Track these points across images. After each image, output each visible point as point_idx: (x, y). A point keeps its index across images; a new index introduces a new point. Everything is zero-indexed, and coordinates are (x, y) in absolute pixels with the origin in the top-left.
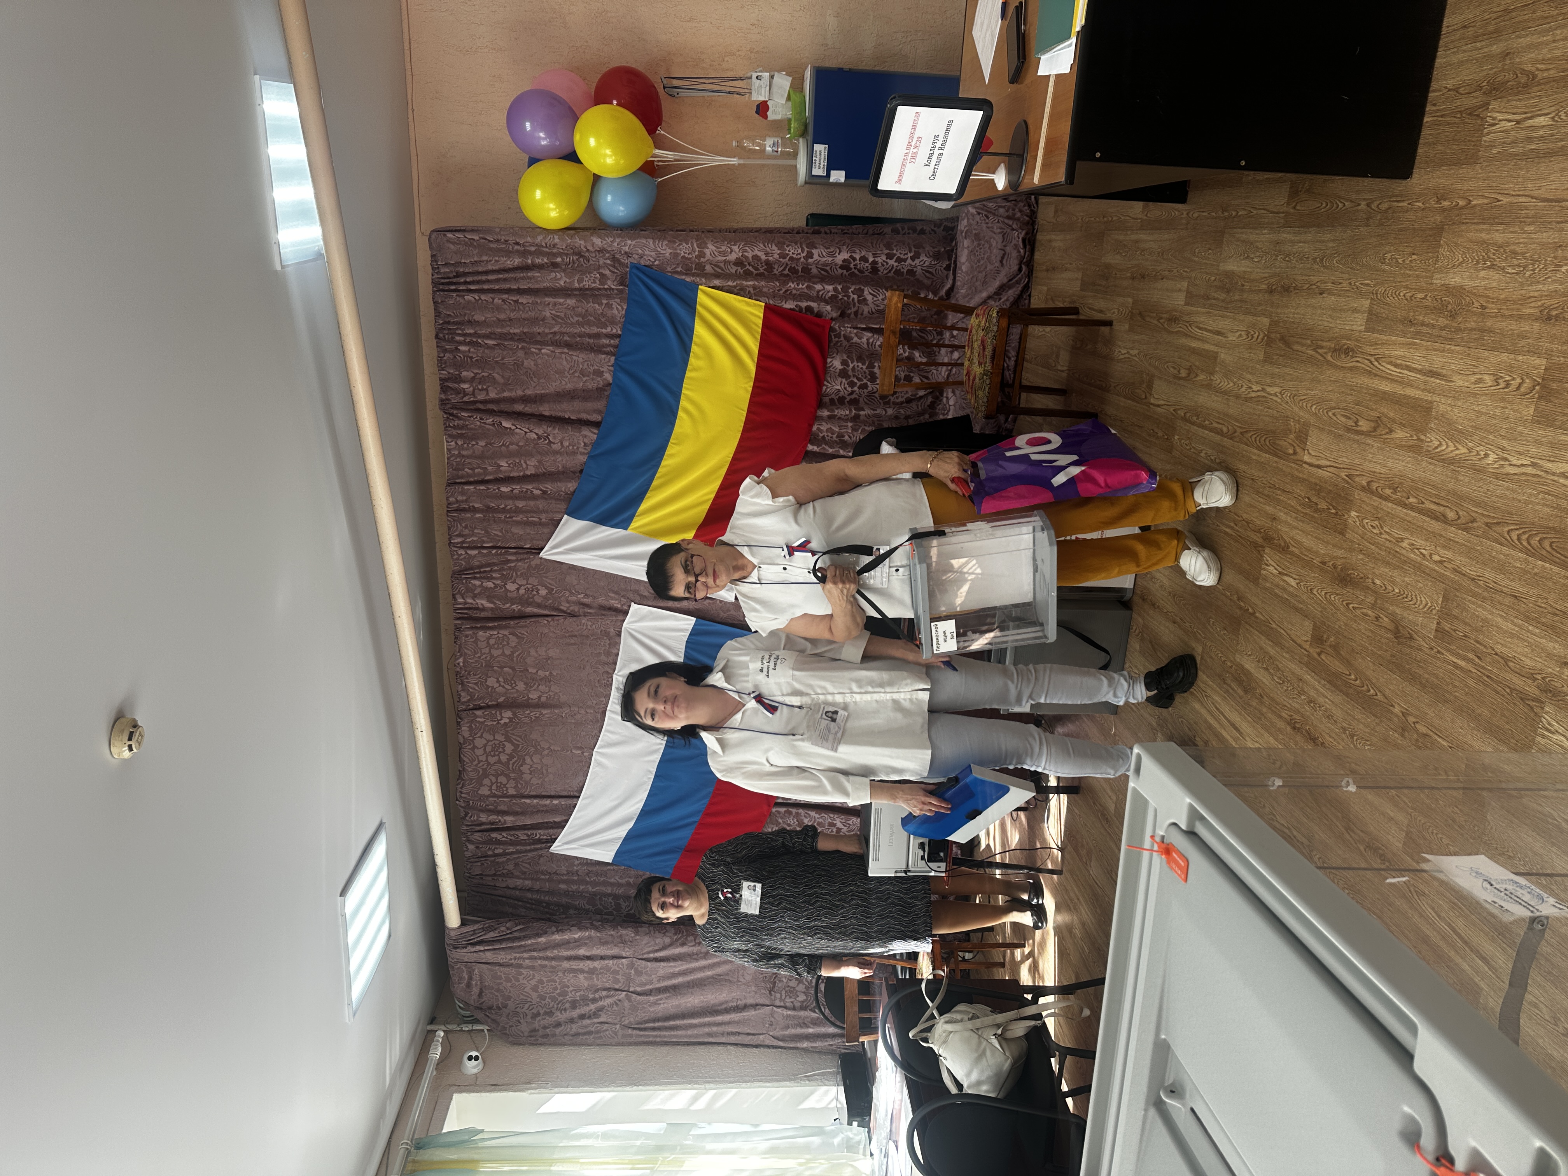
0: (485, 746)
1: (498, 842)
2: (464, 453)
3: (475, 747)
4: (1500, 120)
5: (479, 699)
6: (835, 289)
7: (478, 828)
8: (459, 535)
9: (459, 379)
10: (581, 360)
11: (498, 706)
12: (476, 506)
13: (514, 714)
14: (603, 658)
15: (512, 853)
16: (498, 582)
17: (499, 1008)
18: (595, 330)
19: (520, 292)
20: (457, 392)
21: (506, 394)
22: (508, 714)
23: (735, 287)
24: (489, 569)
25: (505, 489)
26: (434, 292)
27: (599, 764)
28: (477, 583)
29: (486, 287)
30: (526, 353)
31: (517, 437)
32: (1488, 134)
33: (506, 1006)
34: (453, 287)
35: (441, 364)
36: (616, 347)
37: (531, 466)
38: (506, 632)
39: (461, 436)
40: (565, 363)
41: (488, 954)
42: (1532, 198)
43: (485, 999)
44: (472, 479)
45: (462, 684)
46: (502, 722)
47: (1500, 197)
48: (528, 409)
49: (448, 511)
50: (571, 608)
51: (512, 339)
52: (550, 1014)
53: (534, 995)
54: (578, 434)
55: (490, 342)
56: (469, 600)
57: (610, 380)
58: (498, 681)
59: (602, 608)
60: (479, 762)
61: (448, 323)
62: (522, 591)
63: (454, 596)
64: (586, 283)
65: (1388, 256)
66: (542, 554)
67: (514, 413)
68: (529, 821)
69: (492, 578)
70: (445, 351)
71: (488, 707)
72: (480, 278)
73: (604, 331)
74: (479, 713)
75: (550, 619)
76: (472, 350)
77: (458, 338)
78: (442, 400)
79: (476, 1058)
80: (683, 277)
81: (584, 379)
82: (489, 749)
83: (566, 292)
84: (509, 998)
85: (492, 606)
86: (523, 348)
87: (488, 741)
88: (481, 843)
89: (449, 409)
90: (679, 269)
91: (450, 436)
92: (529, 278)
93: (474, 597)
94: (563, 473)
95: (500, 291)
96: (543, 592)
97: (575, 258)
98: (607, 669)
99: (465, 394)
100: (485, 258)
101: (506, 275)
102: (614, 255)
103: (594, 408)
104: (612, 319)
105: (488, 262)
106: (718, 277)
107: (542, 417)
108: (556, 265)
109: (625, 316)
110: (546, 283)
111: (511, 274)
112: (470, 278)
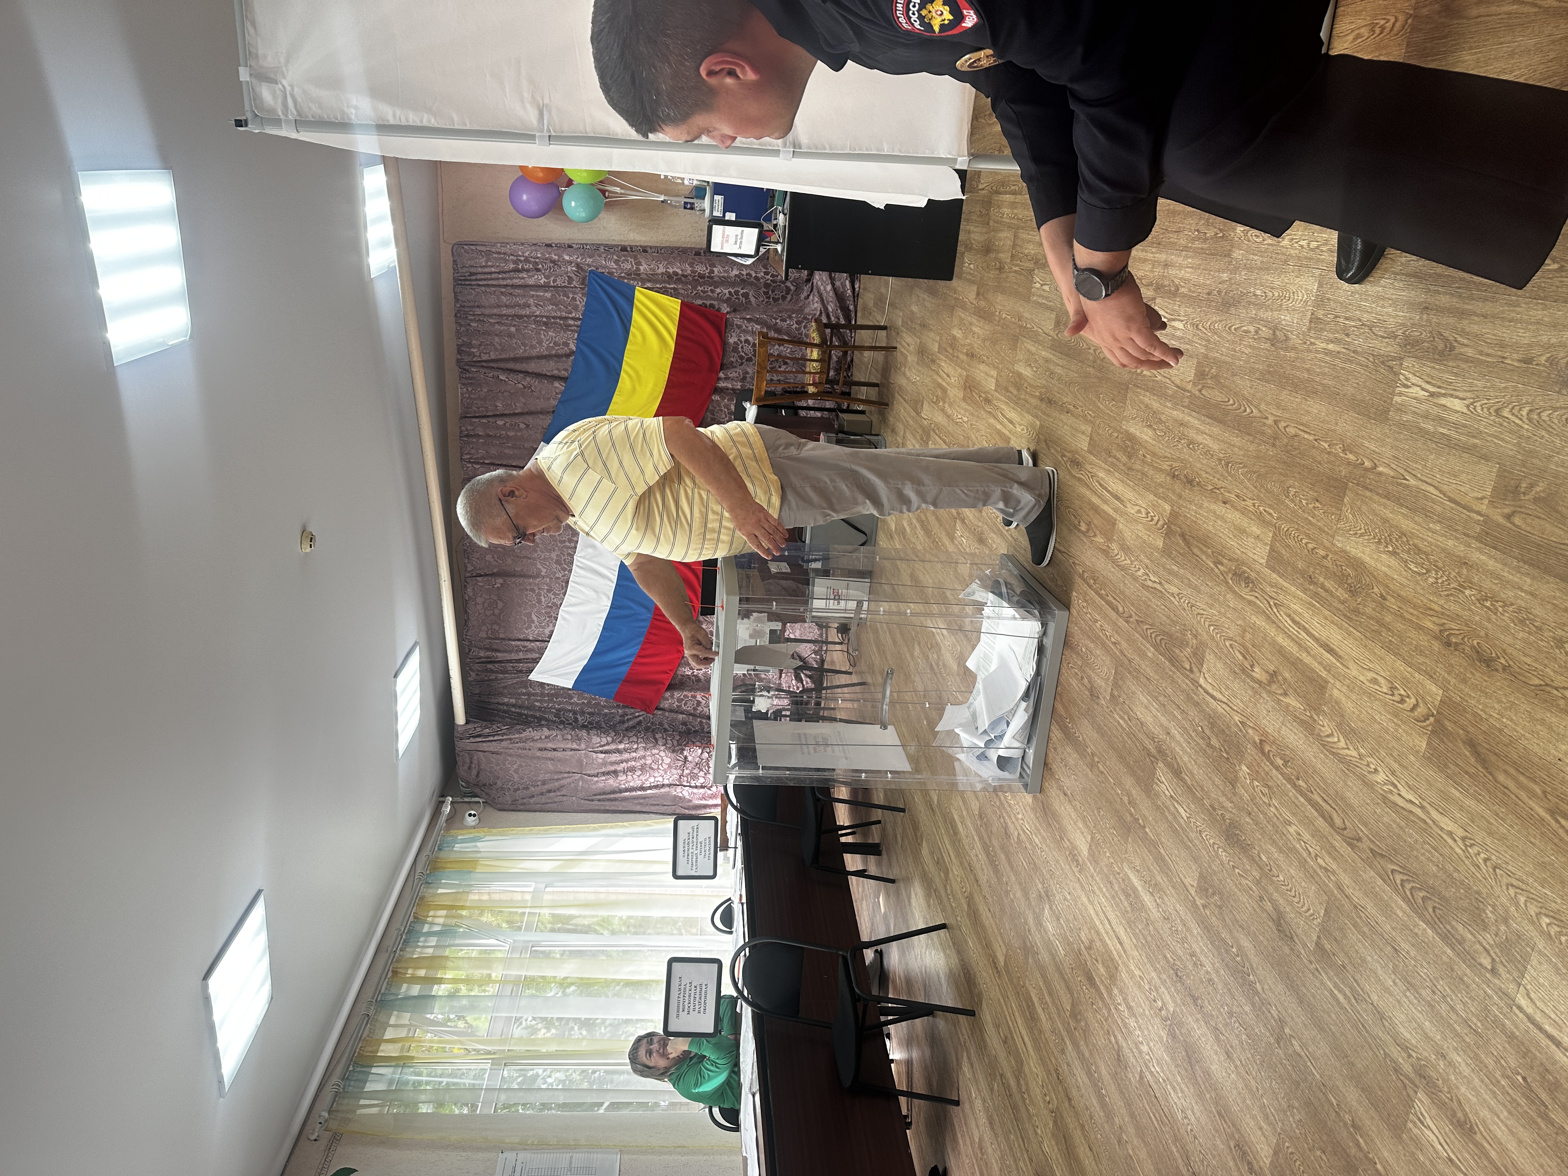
0: (483, 603)
1: (492, 671)
2: (472, 396)
3: (476, 603)
5: (480, 569)
6: (730, 292)
7: (478, 661)
8: (468, 454)
10: (554, 335)
11: (493, 575)
12: (480, 433)
13: (505, 581)
15: (502, 679)
17: (491, 785)
18: (564, 315)
19: (513, 286)
20: (470, 354)
21: (502, 356)
22: (500, 581)
23: (661, 288)
25: (500, 423)
26: (455, 286)
27: (564, 619)
29: (490, 282)
30: (516, 329)
31: (510, 386)
33: (496, 784)
34: (467, 283)
35: (458, 335)
36: (578, 327)
37: (518, 407)
39: (471, 384)
40: (543, 337)
41: (484, 744)
43: (480, 778)
44: (477, 415)
45: (468, 558)
46: (496, 586)
48: (517, 367)
49: (460, 437)
51: (507, 319)
52: (527, 788)
53: (516, 776)
54: (551, 386)
55: (492, 320)
57: (574, 349)
58: (493, 557)
60: (479, 614)
61: (463, 306)
64: (559, 282)
67: (508, 370)
68: (514, 656)
70: (461, 325)
71: (486, 575)
72: (486, 276)
73: (571, 315)
74: (479, 579)
77: (470, 317)
78: (458, 359)
79: (474, 815)
80: (626, 281)
81: (557, 347)
82: (486, 605)
83: (545, 288)
84: (498, 778)
86: (514, 325)
87: (486, 599)
88: (479, 671)
89: (463, 367)
90: (622, 276)
91: (463, 384)
92: (519, 277)
94: (541, 412)
95: (500, 286)
97: (552, 265)
98: (570, 551)
99: (474, 356)
100: (490, 264)
101: (504, 276)
102: (578, 265)
103: (563, 368)
104: (576, 308)
105: (491, 266)
106: (649, 281)
107: (527, 373)
108: (538, 270)
109: (585, 305)
110: (531, 282)
111: (507, 275)
112: (479, 277)
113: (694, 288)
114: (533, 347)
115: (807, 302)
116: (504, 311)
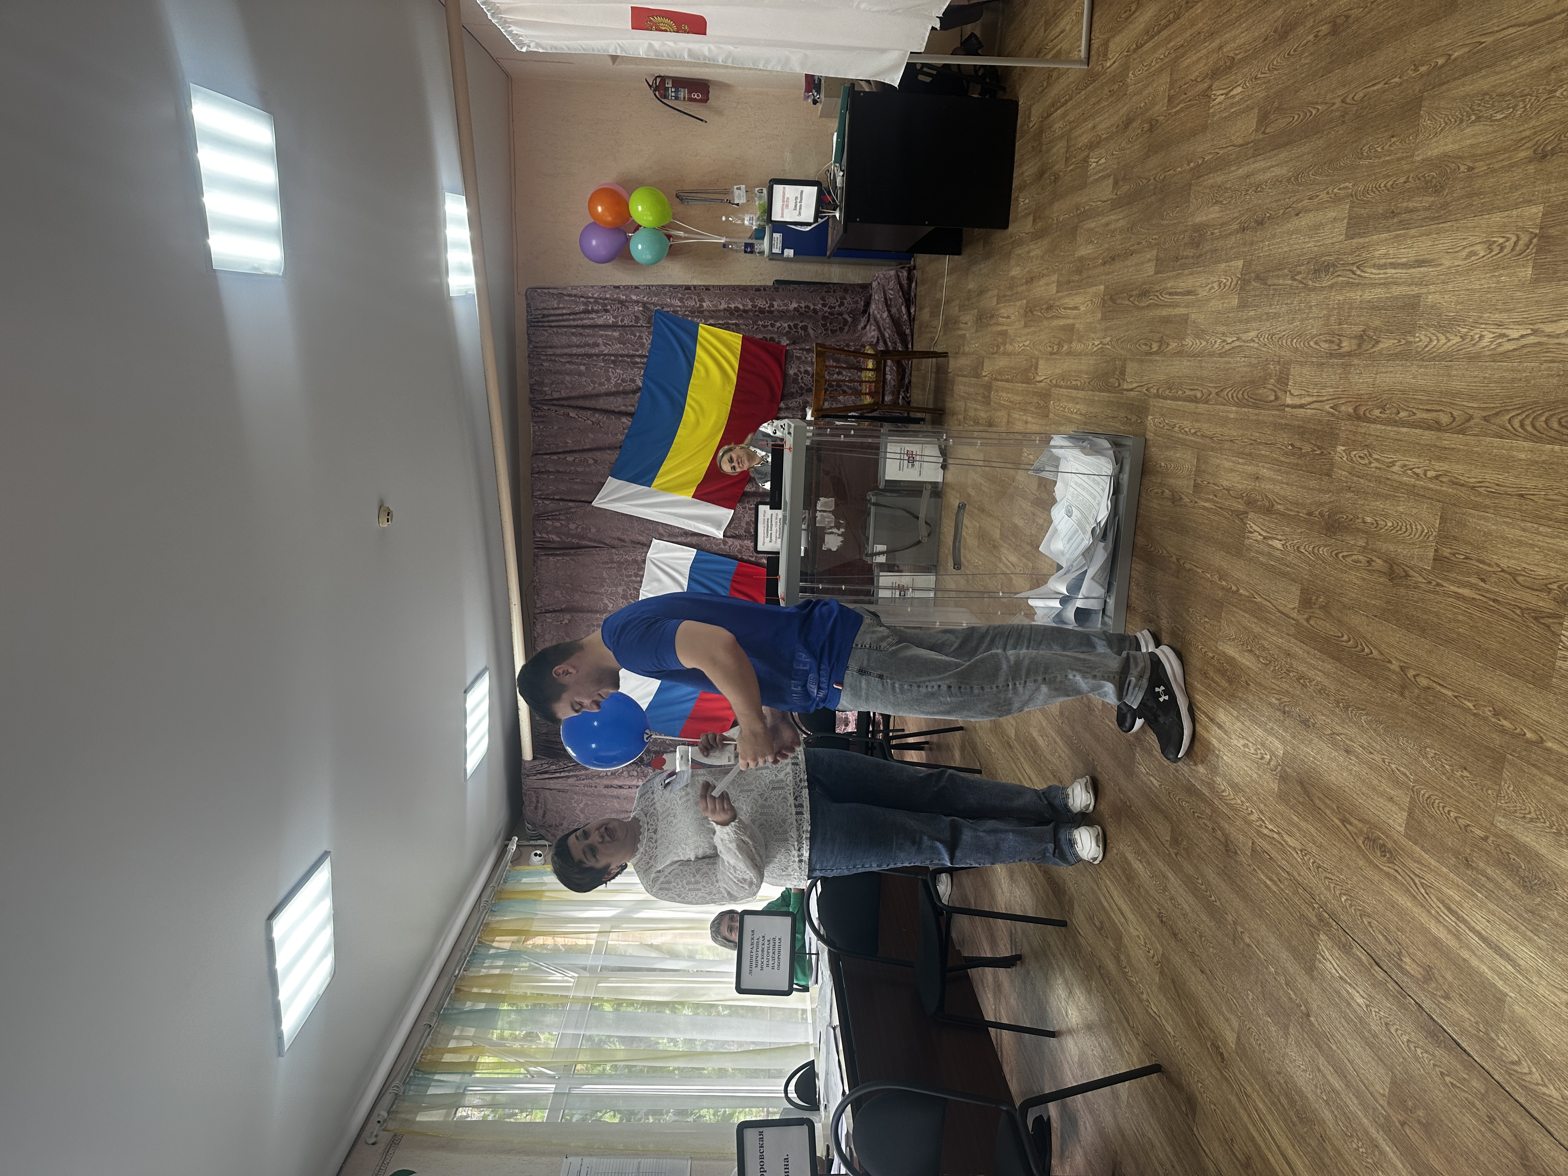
2: (543, 434)
8: (539, 490)
9: (542, 384)
10: (622, 372)
11: (561, 611)
12: (551, 469)
14: (633, 577)
16: (563, 522)
18: (632, 352)
19: (583, 327)
21: (572, 394)
22: (568, 616)
23: (723, 324)
24: (557, 514)
25: (570, 458)
28: (549, 522)
29: (562, 323)
30: (586, 368)
31: (579, 423)
34: (540, 324)
35: (531, 374)
36: (645, 363)
37: (587, 442)
38: (568, 558)
39: (542, 422)
40: (611, 374)
41: (551, 781)
43: (547, 819)
44: (548, 452)
45: (538, 595)
46: (564, 622)
48: (587, 404)
49: (532, 473)
50: (612, 542)
51: (577, 358)
54: (619, 421)
55: (563, 359)
56: (544, 536)
57: (641, 385)
58: (562, 593)
59: (633, 542)
61: (537, 347)
62: (579, 530)
63: (534, 532)
64: (626, 322)
66: (594, 503)
69: (560, 519)
71: (555, 611)
72: (558, 318)
73: (637, 353)
74: (547, 615)
75: (597, 549)
76: (551, 365)
80: (689, 318)
81: (624, 384)
83: (613, 327)
84: (564, 818)
85: (558, 539)
86: (584, 364)
90: (687, 314)
91: (535, 422)
92: (589, 318)
93: (547, 533)
94: (609, 447)
96: (593, 530)
98: (636, 585)
100: (561, 306)
101: (575, 317)
102: (644, 305)
103: (629, 404)
104: (642, 345)
105: (563, 308)
106: (712, 318)
107: (595, 410)
108: (607, 311)
109: (652, 344)
110: (600, 322)
111: (578, 316)
112: (551, 318)
113: (755, 323)
114: (602, 384)
115: (864, 332)
116: (575, 351)
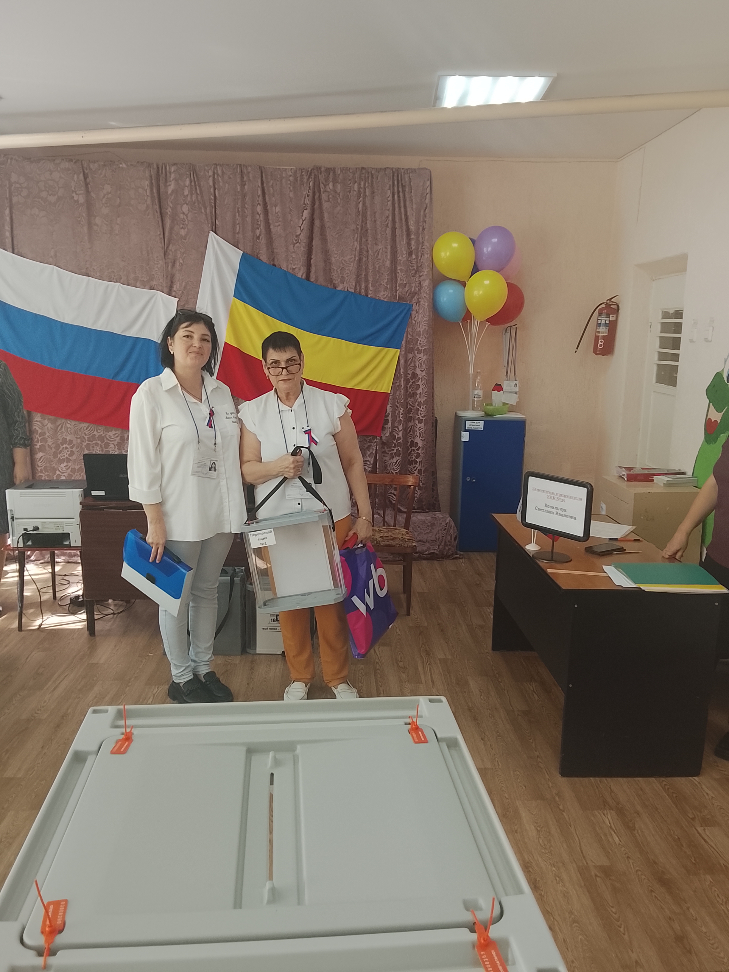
0: (52, 180)
3: (51, 172)
4: (608, 818)
5: (93, 178)
6: (399, 438)
9: (335, 182)
10: (351, 268)
11: (88, 192)
12: (246, 187)
13: (82, 205)
14: (132, 276)
16: (189, 198)
18: (370, 279)
19: (394, 229)
20: (327, 180)
21: (326, 215)
22: (82, 199)
24: (198, 192)
25: (259, 209)
26: (392, 169)
27: (43, 270)
28: (187, 183)
29: (396, 206)
30: (354, 230)
31: (297, 220)
32: (599, 813)
34: (396, 183)
35: (345, 170)
36: (360, 294)
37: (276, 229)
38: (149, 202)
39: (296, 180)
40: (349, 257)
42: (580, 843)
44: (265, 185)
45: (105, 165)
46: (74, 195)
47: (572, 826)
48: (316, 230)
49: (240, 165)
50: (171, 253)
51: (362, 221)
54: (301, 264)
55: (361, 205)
56: (173, 176)
57: (338, 289)
58: (108, 193)
59: (173, 276)
60: (39, 174)
61: (372, 178)
62: (182, 216)
63: (175, 164)
64: (400, 275)
65: (518, 773)
66: (212, 233)
67: (313, 220)
69: (192, 194)
70: (354, 174)
71: (87, 185)
72: (402, 202)
73: (370, 285)
75: (162, 236)
76: (355, 193)
77: (362, 183)
78: (320, 168)
80: (405, 339)
81: (339, 270)
83: (394, 260)
85: (169, 192)
86: (357, 229)
89: (314, 173)
90: (409, 337)
91: (296, 171)
92: (403, 235)
93: (176, 180)
94: (273, 252)
95: (394, 215)
96: (183, 232)
97: (415, 268)
99: (325, 185)
100: (414, 206)
101: (404, 220)
102: (417, 293)
103: (319, 275)
104: (377, 291)
105: (412, 208)
106: (405, 362)
107: (311, 239)
108: (410, 254)
109: (379, 300)
110: (399, 247)
112: (402, 194)
113: (401, 404)
116: (370, 219)
